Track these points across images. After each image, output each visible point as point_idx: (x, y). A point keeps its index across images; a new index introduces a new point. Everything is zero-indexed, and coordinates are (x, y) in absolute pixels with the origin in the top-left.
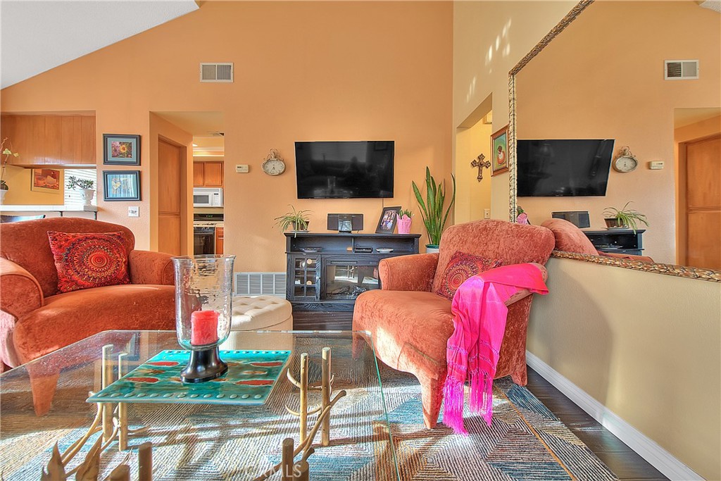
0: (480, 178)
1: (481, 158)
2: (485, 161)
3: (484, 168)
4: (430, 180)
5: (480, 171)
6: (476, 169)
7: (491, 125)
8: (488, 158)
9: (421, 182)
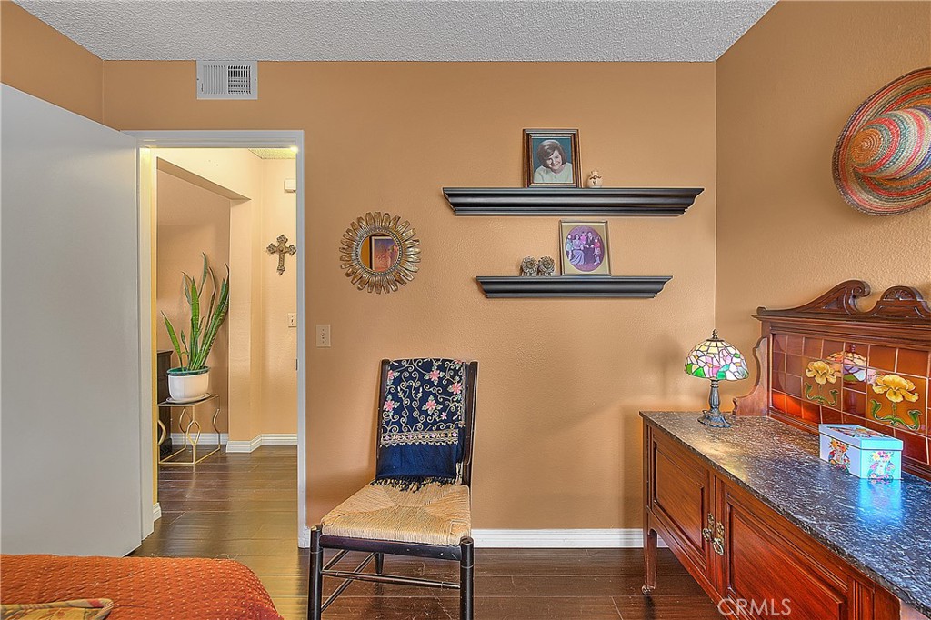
0: (281, 270)
1: (282, 239)
2: (287, 245)
3: (287, 255)
4: (208, 271)
5: (282, 260)
6: (276, 256)
7: (295, 194)
8: (292, 241)
9: (197, 273)
